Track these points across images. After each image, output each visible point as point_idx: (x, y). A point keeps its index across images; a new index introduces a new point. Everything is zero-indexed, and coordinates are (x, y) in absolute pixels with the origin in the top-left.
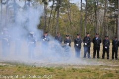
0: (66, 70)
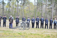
0: (28, 34)
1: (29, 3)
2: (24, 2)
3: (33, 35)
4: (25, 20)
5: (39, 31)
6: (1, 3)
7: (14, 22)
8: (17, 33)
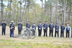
0: (33, 44)
3: (40, 45)
7: (16, 28)
8: (19, 42)
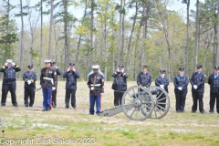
0: (158, 135)
1: (164, 15)
2: (148, 11)
3: (181, 139)
4: (150, 81)
5: (204, 126)
6: (57, 19)
8: (117, 130)
